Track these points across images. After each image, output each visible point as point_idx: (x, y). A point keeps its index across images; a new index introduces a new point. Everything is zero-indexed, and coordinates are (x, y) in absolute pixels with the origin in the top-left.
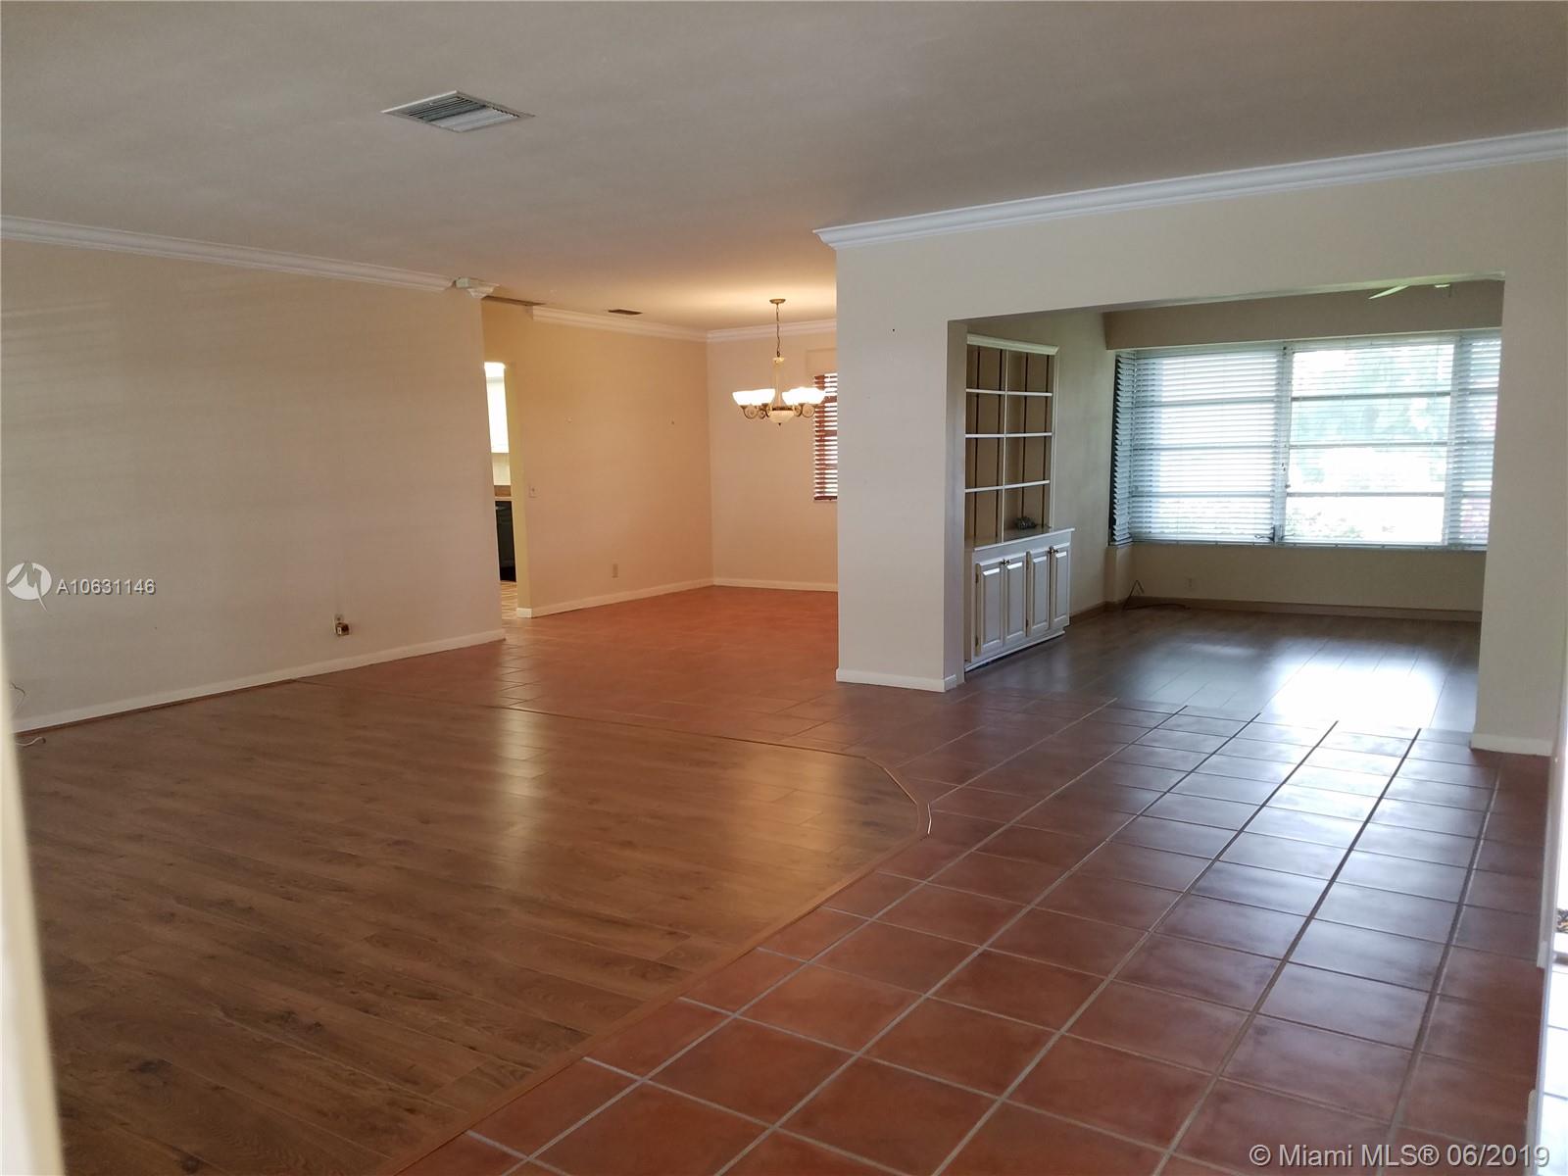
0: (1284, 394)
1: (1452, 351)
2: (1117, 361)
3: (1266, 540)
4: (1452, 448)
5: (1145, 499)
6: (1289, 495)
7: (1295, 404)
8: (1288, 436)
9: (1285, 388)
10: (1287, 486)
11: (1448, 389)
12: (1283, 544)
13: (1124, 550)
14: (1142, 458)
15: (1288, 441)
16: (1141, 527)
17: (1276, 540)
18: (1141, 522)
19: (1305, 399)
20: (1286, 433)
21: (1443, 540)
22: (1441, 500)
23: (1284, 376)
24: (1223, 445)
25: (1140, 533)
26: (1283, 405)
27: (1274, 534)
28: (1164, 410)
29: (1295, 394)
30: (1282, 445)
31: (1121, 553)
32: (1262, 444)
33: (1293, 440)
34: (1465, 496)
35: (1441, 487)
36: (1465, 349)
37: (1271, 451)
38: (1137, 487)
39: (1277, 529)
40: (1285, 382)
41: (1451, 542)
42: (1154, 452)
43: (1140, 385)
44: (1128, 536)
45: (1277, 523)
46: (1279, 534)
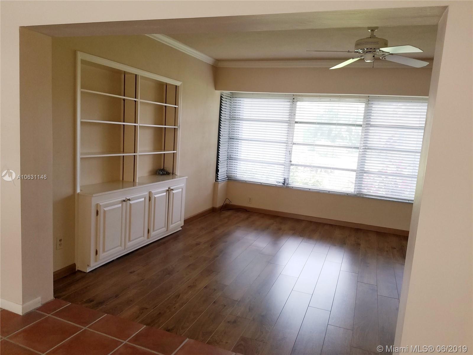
0: (292, 119)
1: (364, 106)
2: (221, 97)
3: (281, 184)
4: (361, 150)
5: (234, 161)
6: (292, 165)
7: (296, 125)
8: (293, 139)
9: (292, 117)
10: (291, 161)
11: (361, 123)
12: (287, 187)
13: (223, 184)
14: (233, 143)
15: (293, 141)
16: (232, 173)
17: (285, 185)
18: (232, 171)
19: (301, 123)
20: (291, 138)
21: (355, 191)
22: (354, 174)
23: (292, 112)
24: (265, 140)
25: (232, 176)
26: (291, 124)
27: (284, 182)
28: (244, 122)
29: (296, 120)
30: (290, 143)
31: (221, 185)
32: (281, 141)
33: (295, 141)
34: (365, 173)
35: (355, 167)
36: (370, 105)
37: (285, 145)
38: (230, 155)
39: (286, 179)
40: (293, 114)
41: (358, 192)
42: (239, 141)
43: (233, 110)
44: (226, 177)
45: (286, 177)
46: (287, 182)
